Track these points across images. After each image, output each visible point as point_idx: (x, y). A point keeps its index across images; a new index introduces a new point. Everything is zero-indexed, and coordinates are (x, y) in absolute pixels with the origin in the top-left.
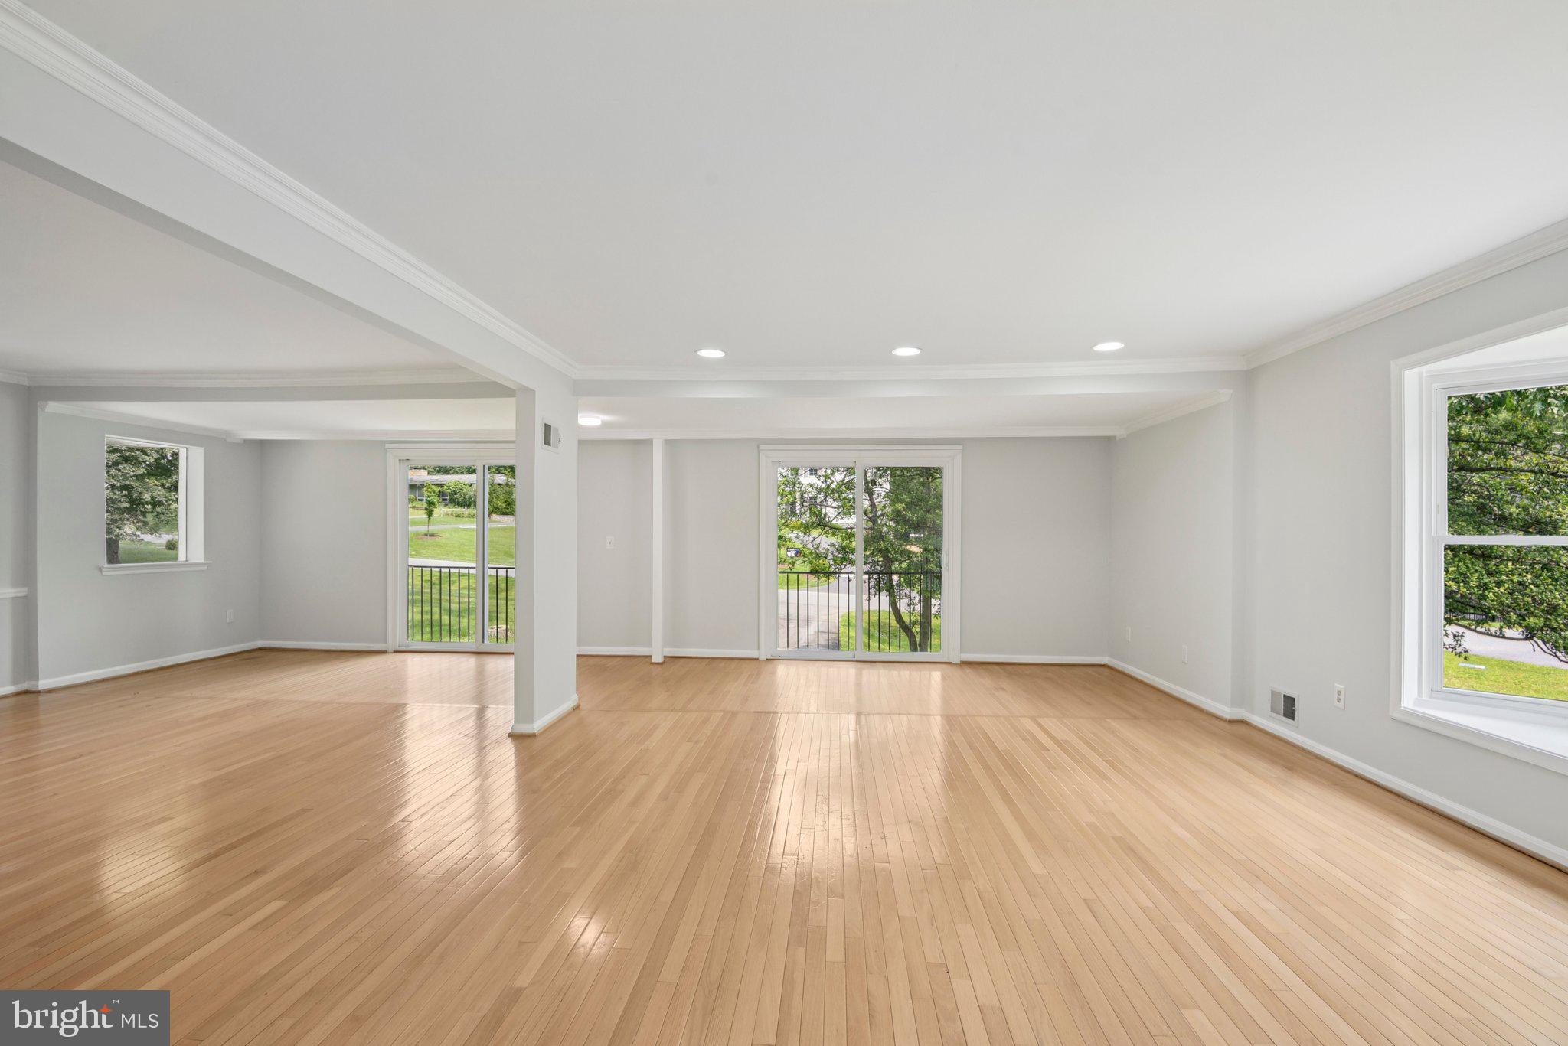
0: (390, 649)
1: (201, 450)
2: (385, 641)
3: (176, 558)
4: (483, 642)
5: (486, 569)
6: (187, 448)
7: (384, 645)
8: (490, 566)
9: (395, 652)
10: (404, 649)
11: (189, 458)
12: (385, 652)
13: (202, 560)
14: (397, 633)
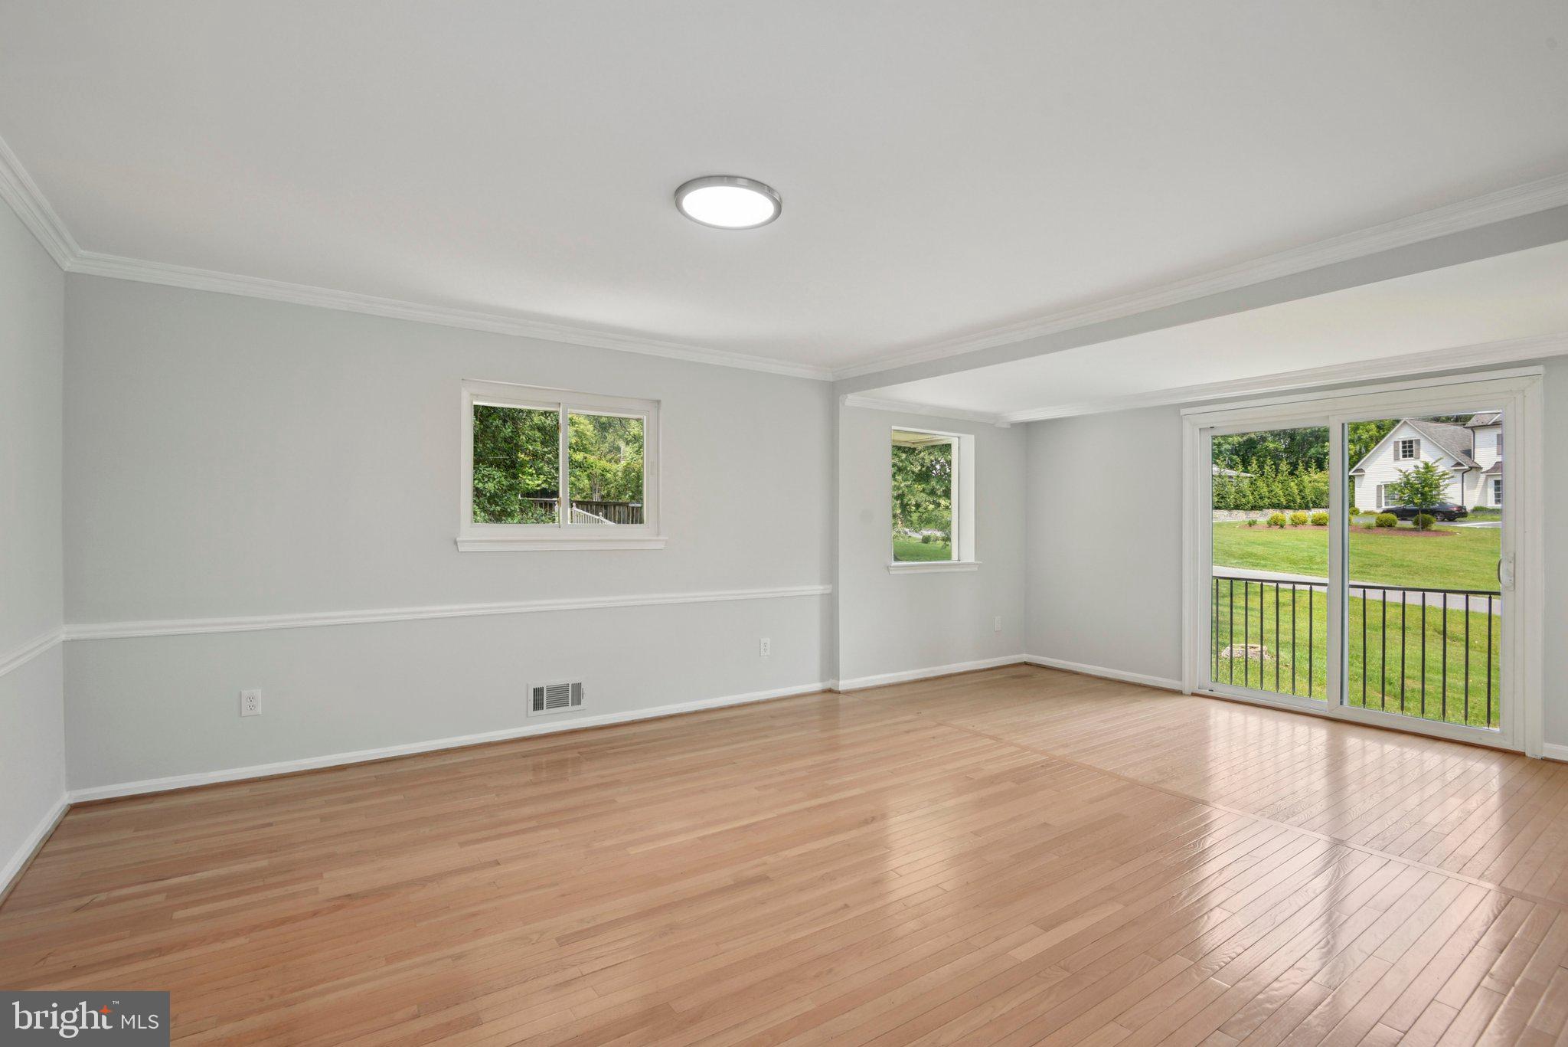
0: (1187, 690)
1: (973, 437)
2: (1180, 679)
3: (948, 556)
4: (1341, 703)
5: (1346, 588)
6: (959, 438)
7: (1177, 682)
8: (1352, 582)
9: (1194, 695)
10: (1206, 692)
11: (961, 447)
12: (1178, 693)
13: (972, 560)
14: (1196, 670)
